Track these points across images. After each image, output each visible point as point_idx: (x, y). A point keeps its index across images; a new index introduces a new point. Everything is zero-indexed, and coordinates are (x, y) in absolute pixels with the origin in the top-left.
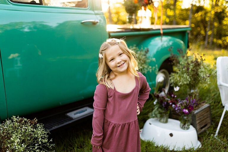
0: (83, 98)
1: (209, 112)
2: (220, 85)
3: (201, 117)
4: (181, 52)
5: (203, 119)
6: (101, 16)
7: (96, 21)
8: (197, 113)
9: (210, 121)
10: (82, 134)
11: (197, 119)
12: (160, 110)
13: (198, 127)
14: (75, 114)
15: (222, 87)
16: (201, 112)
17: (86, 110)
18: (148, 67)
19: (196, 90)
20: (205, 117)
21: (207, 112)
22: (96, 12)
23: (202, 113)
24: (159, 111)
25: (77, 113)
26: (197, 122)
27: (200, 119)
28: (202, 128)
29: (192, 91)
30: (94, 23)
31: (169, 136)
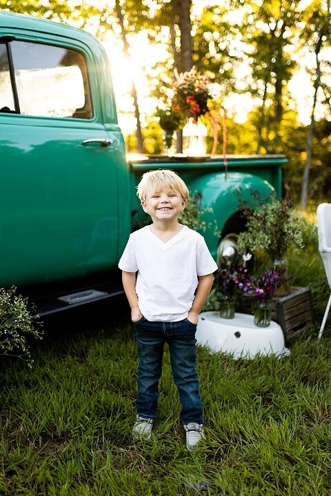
0: (85, 272)
1: (308, 302)
2: (324, 252)
3: (292, 309)
4: (257, 196)
5: (298, 313)
6: (117, 133)
7: (107, 141)
8: (285, 302)
9: (310, 318)
10: (84, 337)
11: (285, 312)
12: (218, 294)
13: (288, 327)
14: (72, 298)
15: (326, 254)
16: (292, 301)
17: (91, 293)
18: (200, 223)
19: (283, 262)
20: (301, 311)
21: (305, 301)
22: (108, 126)
23: (294, 302)
24: (218, 297)
25: (75, 297)
26: (286, 317)
27: (291, 312)
28: (295, 329)
29: (276, 263)
30: (104, 145)
31: (235, 336)
